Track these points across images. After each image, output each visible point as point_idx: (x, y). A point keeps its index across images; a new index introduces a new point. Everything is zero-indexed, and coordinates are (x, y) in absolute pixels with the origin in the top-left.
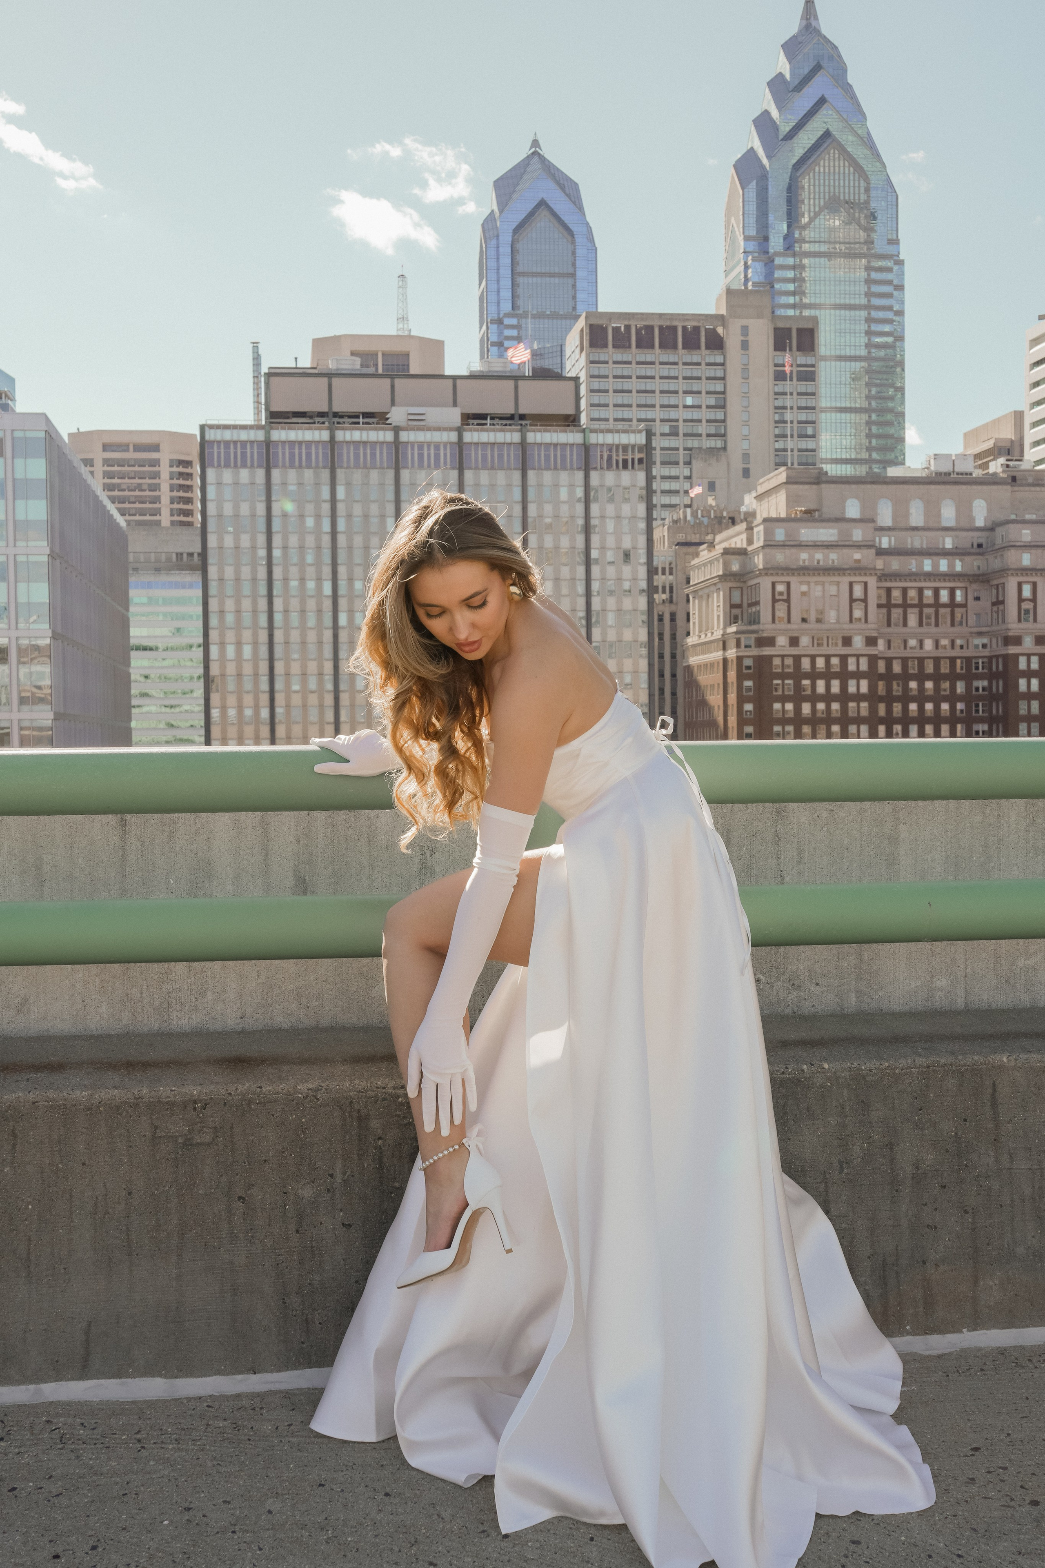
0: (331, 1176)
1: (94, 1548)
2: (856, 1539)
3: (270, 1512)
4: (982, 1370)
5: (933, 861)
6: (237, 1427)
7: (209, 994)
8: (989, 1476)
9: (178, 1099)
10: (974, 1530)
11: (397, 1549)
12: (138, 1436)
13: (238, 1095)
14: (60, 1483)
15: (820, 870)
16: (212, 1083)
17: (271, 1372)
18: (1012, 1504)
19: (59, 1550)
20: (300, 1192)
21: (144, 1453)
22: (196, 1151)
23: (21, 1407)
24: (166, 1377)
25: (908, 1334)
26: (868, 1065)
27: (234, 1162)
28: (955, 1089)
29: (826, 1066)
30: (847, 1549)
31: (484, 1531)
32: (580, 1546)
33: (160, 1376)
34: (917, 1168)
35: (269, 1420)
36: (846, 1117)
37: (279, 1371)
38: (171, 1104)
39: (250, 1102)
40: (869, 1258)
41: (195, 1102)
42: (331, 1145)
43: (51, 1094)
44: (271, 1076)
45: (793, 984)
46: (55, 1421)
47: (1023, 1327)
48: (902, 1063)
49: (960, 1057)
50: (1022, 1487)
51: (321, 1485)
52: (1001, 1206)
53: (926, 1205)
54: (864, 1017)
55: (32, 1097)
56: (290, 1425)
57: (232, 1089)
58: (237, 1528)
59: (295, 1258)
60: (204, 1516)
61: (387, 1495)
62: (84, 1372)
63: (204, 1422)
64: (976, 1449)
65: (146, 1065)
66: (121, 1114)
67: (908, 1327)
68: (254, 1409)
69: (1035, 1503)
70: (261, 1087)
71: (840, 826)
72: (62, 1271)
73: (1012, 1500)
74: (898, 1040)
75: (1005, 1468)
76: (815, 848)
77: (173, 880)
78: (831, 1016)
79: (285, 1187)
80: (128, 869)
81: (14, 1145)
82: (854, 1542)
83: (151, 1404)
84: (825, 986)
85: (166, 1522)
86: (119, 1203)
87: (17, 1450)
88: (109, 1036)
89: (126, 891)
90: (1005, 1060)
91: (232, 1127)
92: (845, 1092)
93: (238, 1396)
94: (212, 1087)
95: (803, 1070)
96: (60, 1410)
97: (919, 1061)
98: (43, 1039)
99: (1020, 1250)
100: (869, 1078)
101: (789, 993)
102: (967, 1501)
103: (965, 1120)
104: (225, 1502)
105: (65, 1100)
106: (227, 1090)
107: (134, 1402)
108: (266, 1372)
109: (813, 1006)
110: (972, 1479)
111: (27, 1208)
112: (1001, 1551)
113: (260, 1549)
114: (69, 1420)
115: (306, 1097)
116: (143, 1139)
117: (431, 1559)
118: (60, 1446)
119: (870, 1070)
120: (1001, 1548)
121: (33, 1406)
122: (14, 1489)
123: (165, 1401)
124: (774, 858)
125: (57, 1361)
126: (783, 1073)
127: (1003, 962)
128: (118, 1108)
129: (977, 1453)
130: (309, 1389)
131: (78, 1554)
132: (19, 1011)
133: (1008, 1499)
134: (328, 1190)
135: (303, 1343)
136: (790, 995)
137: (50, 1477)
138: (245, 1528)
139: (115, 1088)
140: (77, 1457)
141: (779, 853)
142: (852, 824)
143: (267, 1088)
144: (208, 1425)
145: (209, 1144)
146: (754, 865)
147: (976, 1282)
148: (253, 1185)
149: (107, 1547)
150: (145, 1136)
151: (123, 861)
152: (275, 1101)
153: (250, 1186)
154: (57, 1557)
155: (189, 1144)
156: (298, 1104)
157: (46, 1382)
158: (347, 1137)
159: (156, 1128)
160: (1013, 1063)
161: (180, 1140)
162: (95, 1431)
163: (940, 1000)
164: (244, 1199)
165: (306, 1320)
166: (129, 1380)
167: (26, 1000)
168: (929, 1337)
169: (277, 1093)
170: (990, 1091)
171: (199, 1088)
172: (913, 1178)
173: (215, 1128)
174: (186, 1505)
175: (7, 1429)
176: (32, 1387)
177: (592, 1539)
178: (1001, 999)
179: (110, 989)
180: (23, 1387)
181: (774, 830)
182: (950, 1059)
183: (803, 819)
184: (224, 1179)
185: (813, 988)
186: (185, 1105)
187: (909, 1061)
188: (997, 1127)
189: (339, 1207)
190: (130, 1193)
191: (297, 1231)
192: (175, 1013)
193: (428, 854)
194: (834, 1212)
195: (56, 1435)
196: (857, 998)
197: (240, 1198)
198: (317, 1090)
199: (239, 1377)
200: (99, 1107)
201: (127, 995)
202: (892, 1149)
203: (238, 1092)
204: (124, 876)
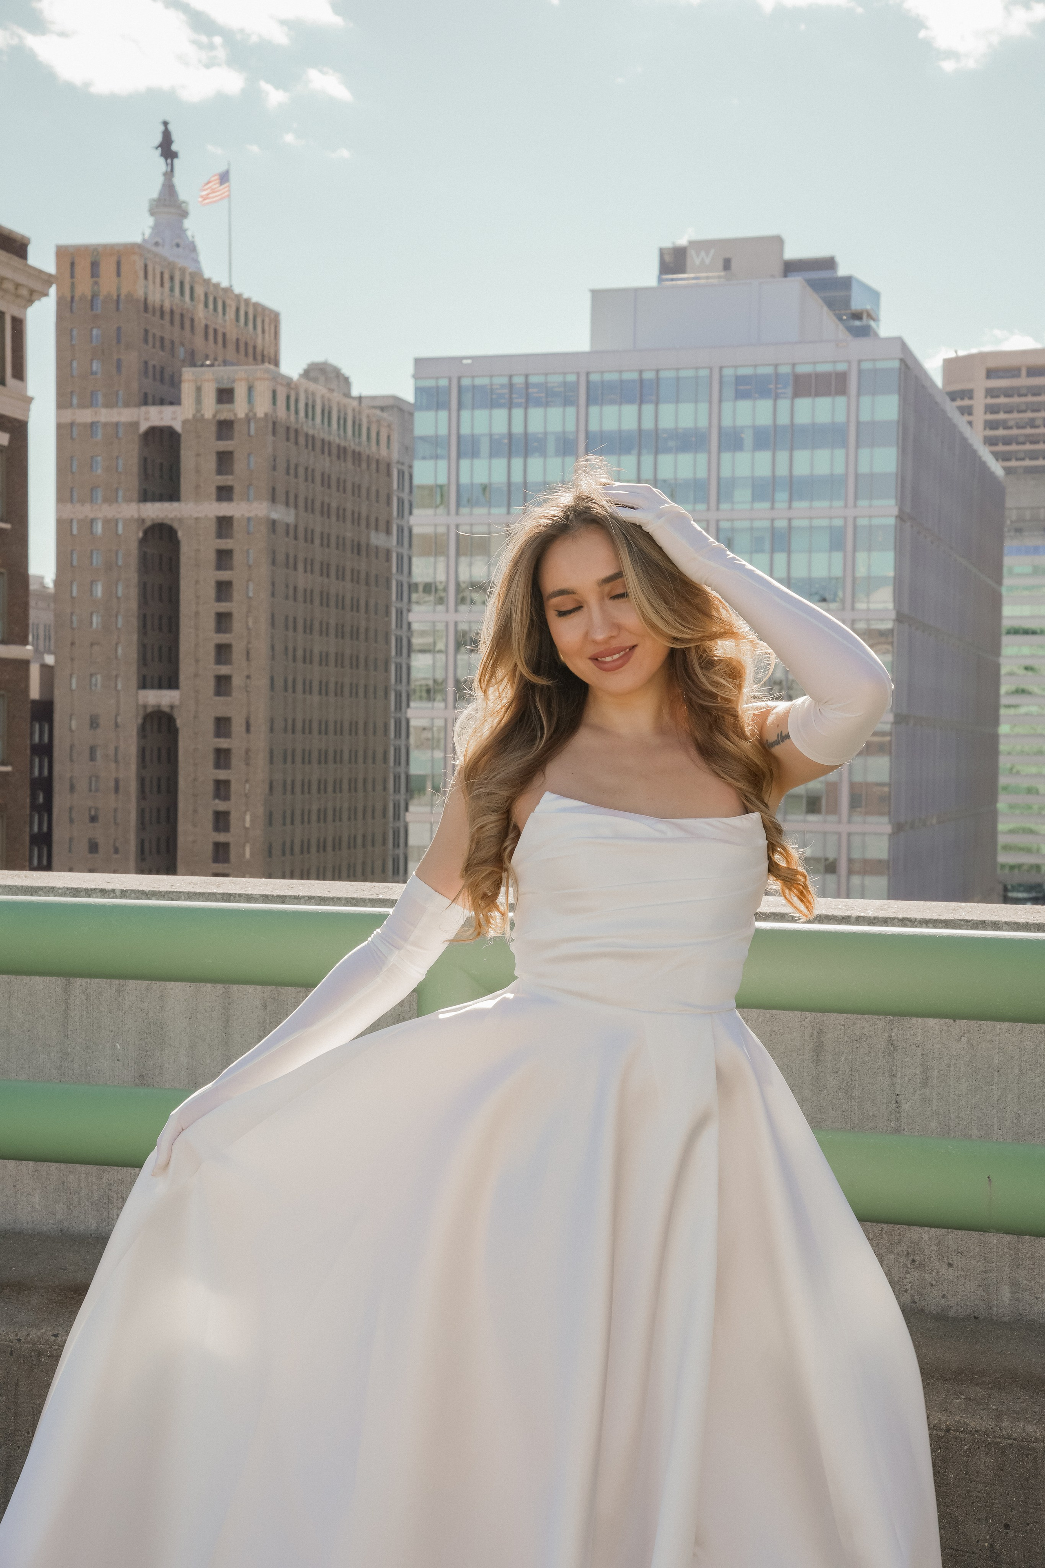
13: (28, 1343)
15: (956, 1098)
27: (16, 1430)
39: (40, 1354)
45: (914, 1261)
57: (22, 1334)
70: (56, 1336)
71: (988, 1037)
76: (949, 1066)
77: (120, 1044)
80: (70, 1027)
84: (963, 1270)
89: (67, 1054)
91: (17, 1384)
101: (907, 1272)
106: (17, 1335)
109: (944, 1296)
124: (887, 1074)
136: (908, 1276)
141: (894, 1068)
142: (1007, 1035)
146: (857, 1083)
151: (66, 1018)
179: (45, 1173)
181: (887, 1035)
185: (944, 1270)
201: (63, 1183)
203: (29, 1339)
204: (66, 1036)
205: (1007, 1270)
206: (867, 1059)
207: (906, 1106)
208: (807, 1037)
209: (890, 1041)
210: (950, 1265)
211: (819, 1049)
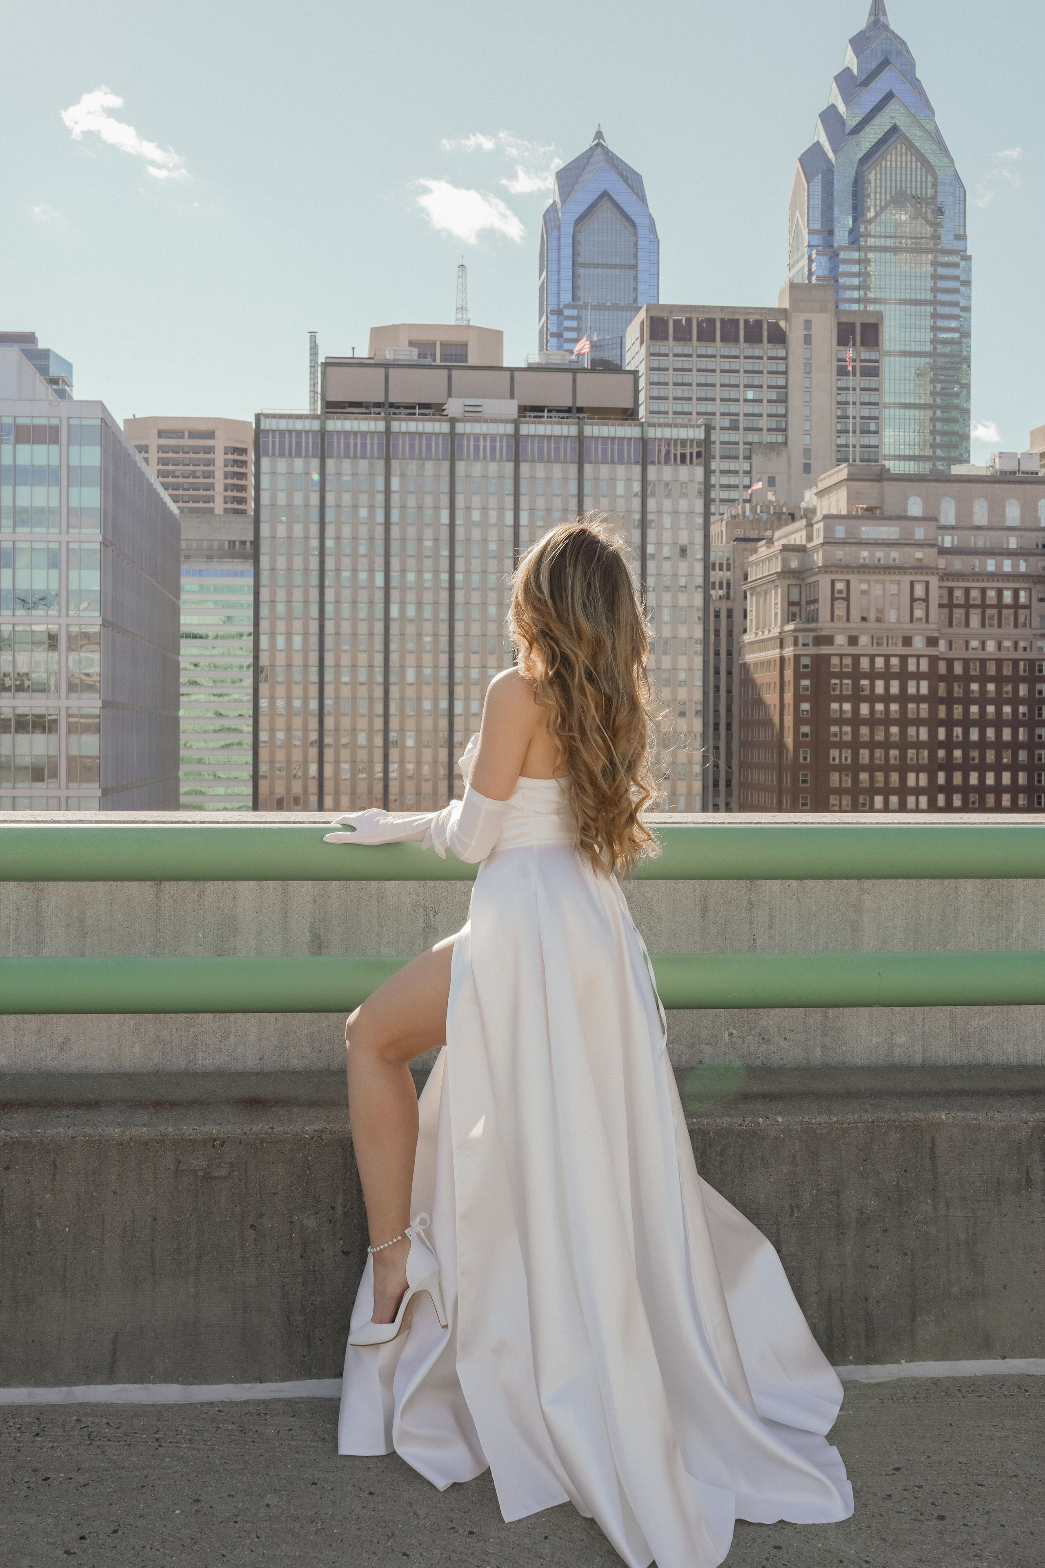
0: (333, 1208)
1: (115, 1532)
2: (778, 1544)
3: (268, 1506)
4: (915, 1398)
5: (895, 928)
6: (243, 1431)
7: (232, 1037)
8: (905, 1493)
9: (200, 1137)
10: (884, 1539)
11: (375, 1541)
12: (157, 1436)
13: (252, 1134)
14: (87, 1475)
15: (789, 935)
16: (229, 1122)
17: (276, 1381)
18: (922, 1518)
19: (85, 1532)
20: (305, 1221)
21: (162, 1451)
22: (214, 1184)
23: (54, 1407)
24: (182, 1383)
25: (851, 1363)
26: (818, 1119)
27: (247, 1194)
28: (897, 1142)
29: (780, 1119)
30: (769, 1553)
31: (452, 1528)
32: (535, 1543)
33: (178, 1382)
34: (862, 1213)
35: (272, 1425)
36: (797, 1165)
37: (283, 1380)
38: (193, 1142)
39: (262, 1141)
40: (816, 1293)
41: (215, 1140)
42: (333, 1180)
43: (88, 1130)
44: (282, 1118)
45: (764, 1039)
46: (84, 1420)
47: (957, 1360)
48: (850, 1118)
49: (903, 1114)
50: (933, 1503)
51: (314, 1484)
52: (938, 1249)
53: (869, 1247)
54: (827, 1071)
55: (71, 1132)
56: (290, 1430)
57: (246, 1129)
58: (239, 1519)
59: (300, 1280)
60: (211, 1507)
61: (371, 1493)
62: (111, 1377)
63: (215, 1425)
64: (897, 1469)
65: (173, 1105)
66: (149, 1150)
67: (851, 1357)
68: (259, 1414)
69: (942, 1518)
70: (272, 1128)
71: (809, 895)
72: (94, 1287)
73: (922, 1514)
74: (850, 1095)
75: (920, 1487)
76: (785, 915)
77: (201, 934)
78: (796, 1069)
79: (291, 1217)
81: (54, 1175)
82: (776, 1547)
83: (168, 1407)
84: (793, 1041)
85: (178, 1512)
86: (145, 1228)
87: (50, 1445)
88: (142, 1075)
89: (160, 943)
90: (944, 1117)
91: (246, 1163)
92: (797, 1142)
93: (246, 1403)
94: (229, 1127)
95: (759, 1123)
96: (88, 1410)
97: (865, 1116)
98: (82, 1076)
99: (955, 1290)
100: (818, 1132)
101: (760, 1046)
102: (881, 1515)
103: (906, 1171)
104: (229, 1496)
105: (100, 1135)
106: (242, 1130)
107: (154, 1405)
108: (272, 1381)
109: (782, 1059)
110: (890, 1496)
111: (64, 1230)
112: (904, 1559)
113: (258, 1537)
114: (97, 1420)
115: (312, 1138)
116: (167, 1172)
117: (405, 1550)
118: (88, 1442)
119: (820, 1124)
120: (904, 1556)
121: (65, 1406)
122: (47, 1479)
123: (182, 1405)
124: (747, 923)
125: (87, 1367)
126: (741, 1125)
127: (958, 1021)
128: (146, 1143)
129: (897, 1473)
130: (309, 1398)
131: (101, 1536)
132: (61, 1049)
133: (918, 1513)
134: (330, 1221)
135: (304, 1356)
136: (760, 1048)
137: (79, 1469)
138: (246, 1518)
139: (144, 1125)
140: (103, 1452)
141: (752, 919)
143: (278, 1129)
144: (218, 1427)
145: (225, 1178)
147: (914, 1318)
148: (263, 1215)
149: (126, 1531)
150: (169, 1169)
151: (157, 917)
152: (285, 1141)
153: (261, 1216)
154: (83, 1538)
155: (208, 1177)
156: (305, 1144)
157: (77, 1385)
158: (348, 1174)
159: (179, 1162)
160: (951, 1120)
161: (200, 1174)
162: (119, 1430)
163: (899, 1056)
164: (255, 1227)
165: (308, 1336)
166: (150, 1385)
167: (67, 1040)
168: (870, 1366)
169: (287, 1133)
170: (929, 1145)
171: (218, 1127)
172: (857, 1223)
173: (231, 1163)
174: (196, 1497)
175: (42, 1426)
176: (65, 1389)
177: (546, 1538)
178: (957, 1056)
180: (57, 1389)
181: (747, 895)
182: (894, 1116)
183: (775, 888)
184: (238, 1209)
185: (782, 1042)
186: (205, 1142)
187: (856, 1117)
188: (935, 1178)
189: (339, 1236)
190: (155, 1220)
191: (302, 1257)
192: (200, 1054)
193: (432, 914)
194: (784, 1251)
195: (85, 1432)
196: (822, 1052)
197: (252, 1226)
198: (322, 1132)
199: (248, 1385)
200: (129, 1143)
202: (838, 1196)
203: (252, 1132)
204: (158, 930)
205: (819, 1038)
206: (735, 913)
207: (759, 942)
208: (697, 902)
209: (750, 902)
210: (785, 1039)
211: (705, 909)
